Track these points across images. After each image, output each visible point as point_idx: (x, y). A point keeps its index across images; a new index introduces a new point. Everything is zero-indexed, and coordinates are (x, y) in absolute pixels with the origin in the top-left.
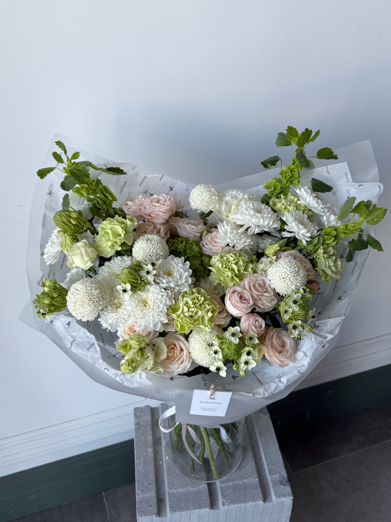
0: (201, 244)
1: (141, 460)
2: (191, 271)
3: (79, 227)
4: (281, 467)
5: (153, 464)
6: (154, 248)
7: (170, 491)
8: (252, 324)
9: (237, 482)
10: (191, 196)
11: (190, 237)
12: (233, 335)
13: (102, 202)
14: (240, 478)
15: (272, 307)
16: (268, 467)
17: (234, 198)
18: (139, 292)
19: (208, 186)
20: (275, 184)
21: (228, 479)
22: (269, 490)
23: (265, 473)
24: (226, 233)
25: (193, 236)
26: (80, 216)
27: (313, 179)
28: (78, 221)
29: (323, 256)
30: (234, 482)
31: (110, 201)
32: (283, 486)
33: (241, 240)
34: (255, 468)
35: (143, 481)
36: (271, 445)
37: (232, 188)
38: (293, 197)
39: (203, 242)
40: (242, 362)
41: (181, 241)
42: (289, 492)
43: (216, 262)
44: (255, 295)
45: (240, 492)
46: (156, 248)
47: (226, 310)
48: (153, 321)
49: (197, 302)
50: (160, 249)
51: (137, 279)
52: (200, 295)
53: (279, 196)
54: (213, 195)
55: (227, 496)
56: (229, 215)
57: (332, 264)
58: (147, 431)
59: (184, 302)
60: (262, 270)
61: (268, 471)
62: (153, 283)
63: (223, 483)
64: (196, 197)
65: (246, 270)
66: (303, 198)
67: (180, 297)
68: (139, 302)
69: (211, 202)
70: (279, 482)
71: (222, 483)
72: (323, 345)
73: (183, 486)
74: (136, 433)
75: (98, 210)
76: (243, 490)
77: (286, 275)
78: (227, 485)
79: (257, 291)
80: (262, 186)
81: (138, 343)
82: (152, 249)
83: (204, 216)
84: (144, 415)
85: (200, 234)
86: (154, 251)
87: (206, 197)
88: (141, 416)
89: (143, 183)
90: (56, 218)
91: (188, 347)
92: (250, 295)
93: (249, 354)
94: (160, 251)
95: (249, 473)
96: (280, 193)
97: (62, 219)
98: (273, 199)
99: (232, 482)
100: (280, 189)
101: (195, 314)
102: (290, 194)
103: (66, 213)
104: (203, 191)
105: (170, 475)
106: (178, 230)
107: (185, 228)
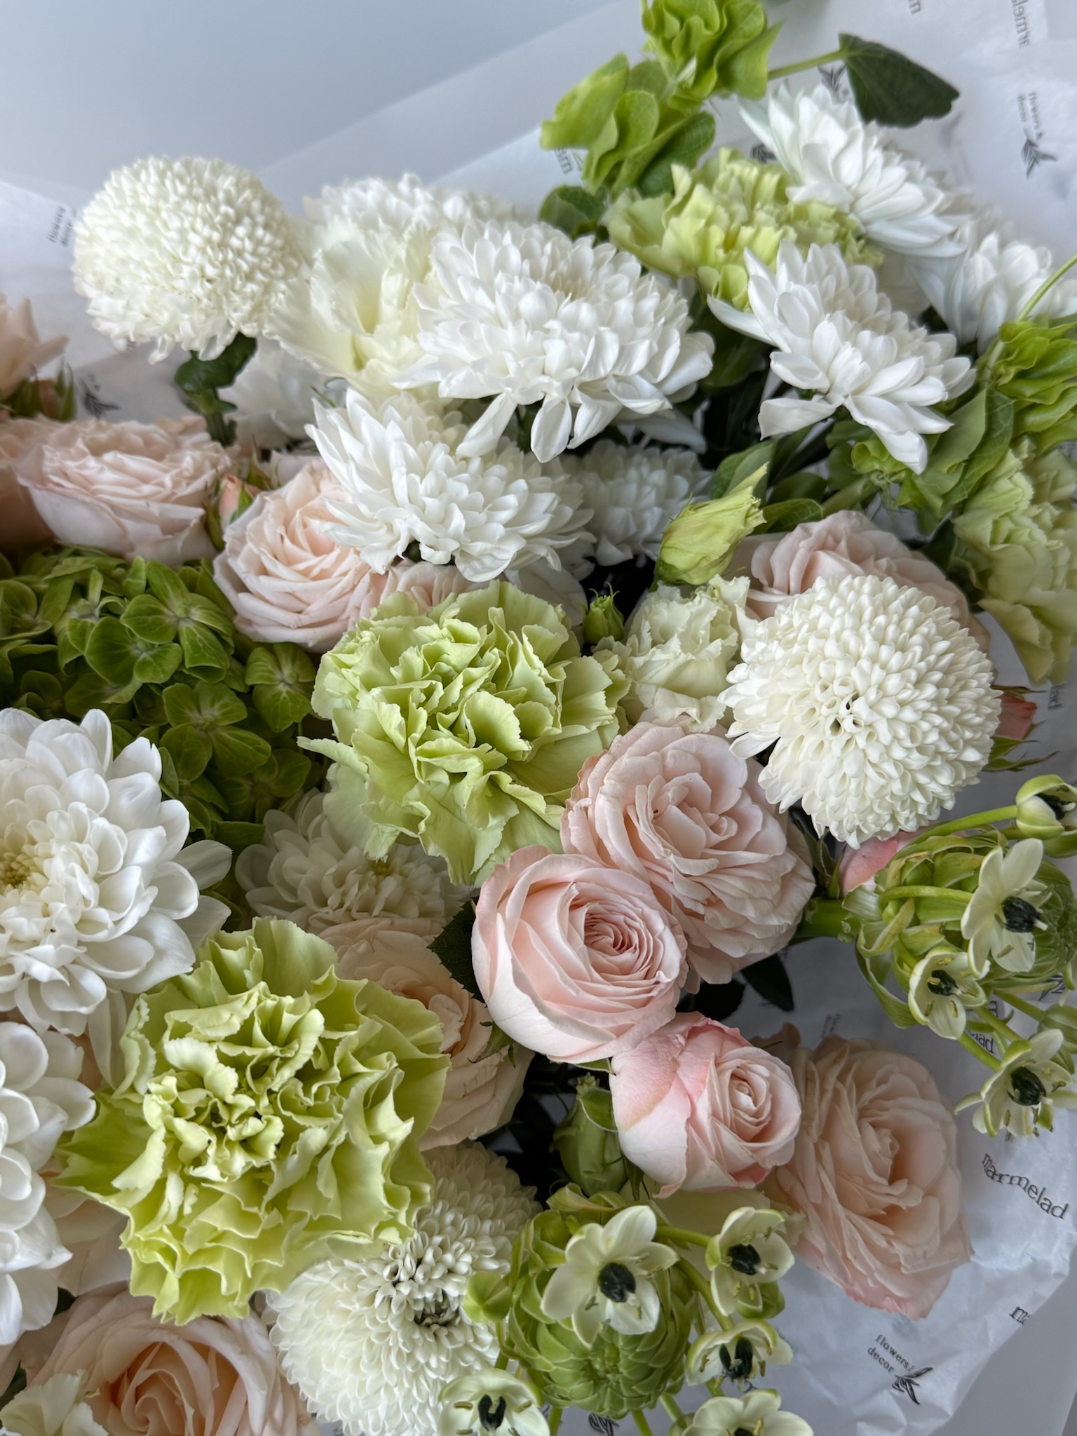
0: (219, 578)
2: (177, 808)
8: (714, 1114)
11: (131, 537)
12: (614, 1279)
17: (381, 223)
19: (187, 165)
20: (622, 105)
24: (380, 478)
25: (156, 531)
27: (850, 43)
33: (491, 504)
37: (357, 172)
38: (755, 171)
39: (231, 562)
41: (68, 585)
43: (353, 695)
44: (678, 890)
47: (498, 1030)
49: (277, 1055)
52: (289, 999)
53: (653, 181)
54: (238, 222)
56: (367, 342)
59: (172, 1077)
60: (679, 688)
64: (119, 252)
65: (572, 712)
66: (819, 168)
67: (133, 1047)
69: (228, 273)
79: (683, 848)
80: (537, 135)
83: (203, 376)
85: (201, 511)
87: (185, 242)
92: (650, 896)
96: (665, 153)
98: (622, 201)
100: (660, 129)
101: (281, 1155)
102: (724, 153)
104: (162, 204)
106: (45, 503)
107: (86, 484)
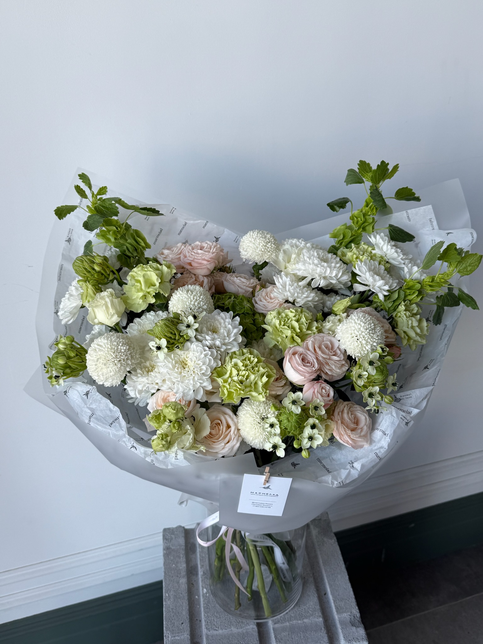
0: (253, 301)
1: (171, 593)
2: (241, 328)
3: (103, 276)
4: (352, 604)
5: (186, 598)
6: (196, 300)
7: (209, 632)
8: (318, 392)
9: (294, 622)
10: (241, 244)
11: (239, 292)
12: (294, 402)
13: (133, 248)
14: (300, 617)
15: (342, 374)
16: (334, 604)
17: (294, 246)
18: (177, 351)
19: (262, 232)
20: (344, 232)
21: (283, 618)
22: (337, 633)
23: (331, 612)
24: (284, 286)
25: (244, 291)
26: (104, 261)
27: (391, 226)
28: (103, 268)
29: (405, 314)
30: (291, 622)
31: (143, 247)
32: (354, 628)
33: (303, 293)
34: (318, 605)
35: (172, 619)
36: (339, 576)
37: (293, 237)
38: (367, 247)
39: (256, 298)
40: (305, 437)
41: (229, 296)
42: (362, 636)
43: (272, 320)
44: (320, 358)
45: (299, 634)
46: (199, 300)
47: (285, 376)
48: (194, 386)
49: (249, 364)
50: (203, 302)
51: (175, 334)
52: (253, 356)
53: (349, 246)
54: (269, 243)
55: (282, 639)
56: (287, 265)
57: (415, 324)
58: (179, 557)
59: (233, 363)
60: (329, 330)
61: (336, 609)
62: (194, 340)
63: (278, 623)
64: (248, 244)
65: (309, 328)
66: (379, 247)
67: (228, 358)
68: (176, 363)
69: (266, 250)
70: (349, 622)
71: (275, 624)
72: (407, 421)
73: (226, 626)
74: (165, 560)
75: (127, 258)
76: (303, 632)
77: (360, 332)
78: (282, 625)
79: (323, 352)
80: (328, 236)
81: (175, 412)
82: (194, 301)
83: (258, 268)
84: (175, 538)
85: (252, 290)
86: (196, 303)
87: (259, 244)
88: (172, 539)
89: (183, 231)
90: (76, 264)
91: (236, 423)
92: (315, 358)
93: (313, 427)
94: (204, 304)
95: (311, 611)
96: (351, 242)
97: (84, 265)
98: (341, 249)
99: (289, 623)
100: (351, 237)
101: (246, 379)
102: (363, 243)
103: (88, 257)
104: (257, 238)
105: (208, 612)
106: (226, 284)
107: (234, 282)
